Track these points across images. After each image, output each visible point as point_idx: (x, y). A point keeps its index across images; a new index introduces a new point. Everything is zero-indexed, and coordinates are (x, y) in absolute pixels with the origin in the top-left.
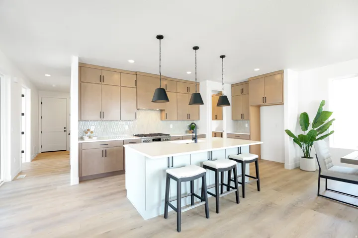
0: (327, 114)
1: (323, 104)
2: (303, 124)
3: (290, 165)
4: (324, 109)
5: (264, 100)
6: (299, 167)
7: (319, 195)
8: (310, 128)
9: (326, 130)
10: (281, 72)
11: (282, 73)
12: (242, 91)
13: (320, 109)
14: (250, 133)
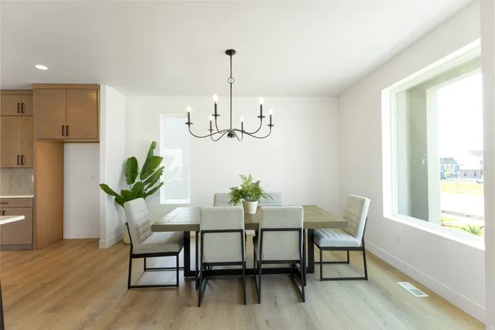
0: (159, 159)
1: (153, 146)
2: (129, 174)
3: (107, 241)
4: (155, 154)
5: (65, 130)
6: (123, 240)
7: (129, 287)
8: (138, 180)
9: (156, 181)
10: (96, 88)
11: (97, 90)
12: (21, 108)
13: (150, 153)
14: (35, 194)
